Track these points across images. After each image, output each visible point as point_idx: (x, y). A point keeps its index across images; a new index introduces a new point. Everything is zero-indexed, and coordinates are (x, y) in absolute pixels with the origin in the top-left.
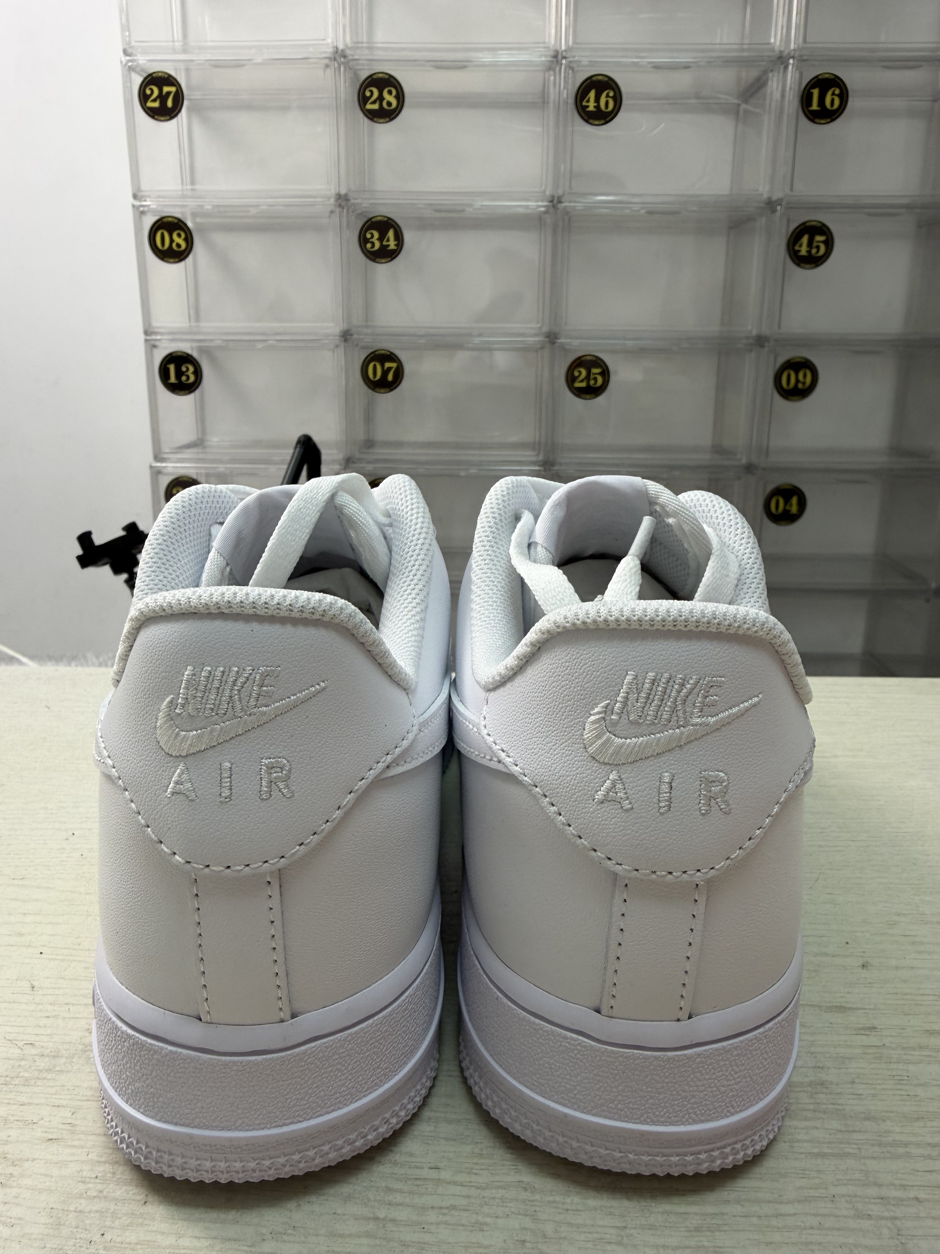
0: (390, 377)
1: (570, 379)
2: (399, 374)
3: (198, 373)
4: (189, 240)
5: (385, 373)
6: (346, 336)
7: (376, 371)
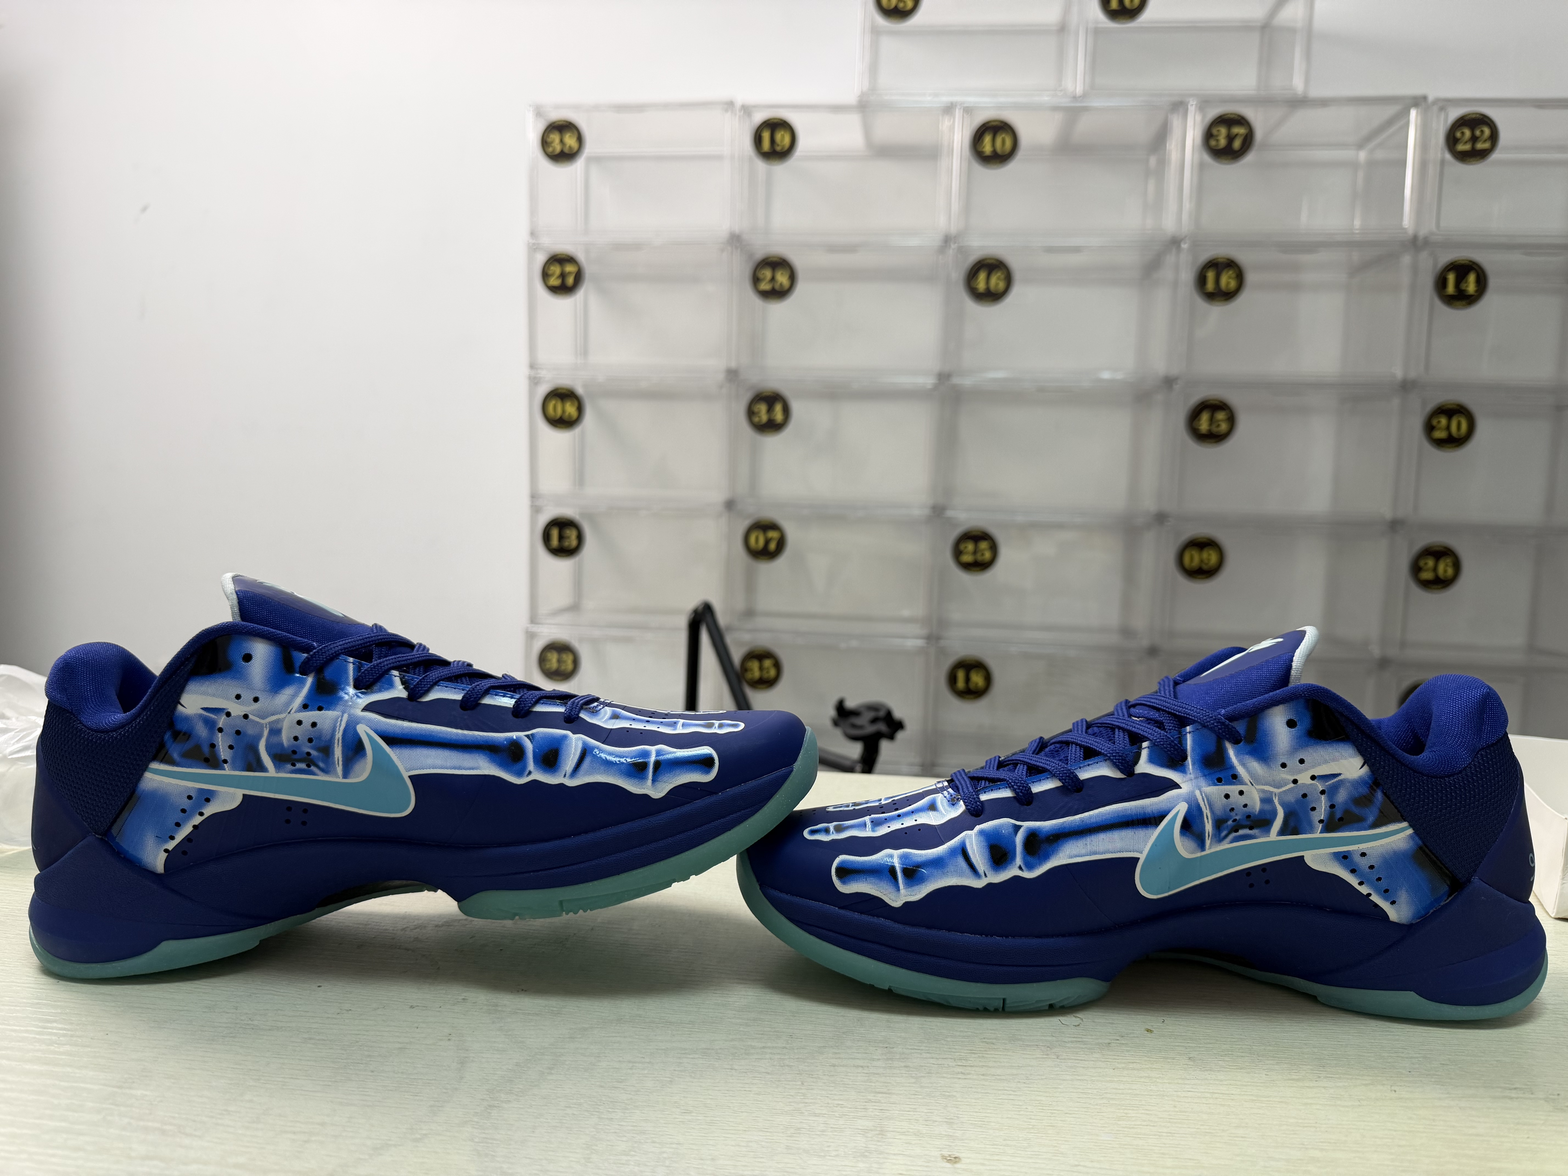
0: (772, 546)
1: (957, 553)
2: (781, 544)
3: (580, 538)
4: (580, 409)
5: (767, 542)
6: (730, 505)
7: (758, 540)
